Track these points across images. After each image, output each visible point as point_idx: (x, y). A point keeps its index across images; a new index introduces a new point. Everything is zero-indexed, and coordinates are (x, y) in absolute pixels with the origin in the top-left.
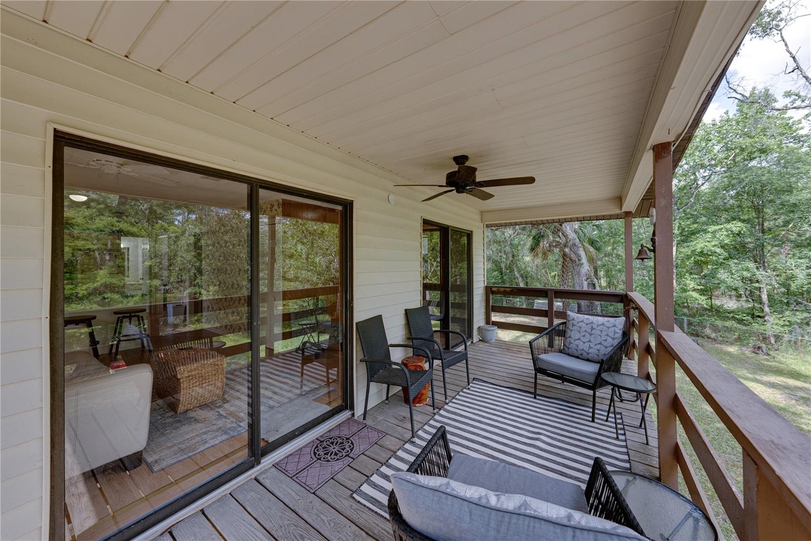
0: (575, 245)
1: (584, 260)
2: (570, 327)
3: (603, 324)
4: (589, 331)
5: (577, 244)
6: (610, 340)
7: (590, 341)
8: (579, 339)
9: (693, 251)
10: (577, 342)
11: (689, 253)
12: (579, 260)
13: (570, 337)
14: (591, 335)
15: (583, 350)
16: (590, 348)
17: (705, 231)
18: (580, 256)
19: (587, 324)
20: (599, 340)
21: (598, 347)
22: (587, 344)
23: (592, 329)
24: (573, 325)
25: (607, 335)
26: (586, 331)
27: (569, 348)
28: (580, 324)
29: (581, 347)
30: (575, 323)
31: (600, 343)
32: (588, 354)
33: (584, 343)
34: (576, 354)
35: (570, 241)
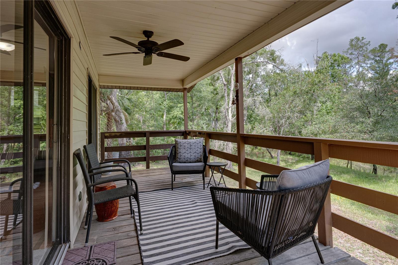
0: (118, 110)
1: (124, 121)
2: (179, 147)
3: (195, 143)
4: (189, 147)
5: (119, 110)
6: (199, 150)
7: (190, 152)
8: (185, 152)
9: (172, 116)
10: (184, 154)
11: (171, 117)
12: (121, 121)
13: (180, 152)
14: (190, 149)
15: (188, 158)
16: (191, 156)
17: (177, 107)
18: (121, 118)
19: (188, 144)
20: (194, 151)
21: (194, 154)
22: (189, 154)
23: (191, 146)
24: (181, 146)
25: (198, 147)
26: (188, 148)
27: (180, 159)
28: (184, 144)
29: (186, 157)
30: (181, 144)
31: (195, 152)
32: (190, 159)
33: (188, 154)
34: (184, 161)
35: (116, 107)
